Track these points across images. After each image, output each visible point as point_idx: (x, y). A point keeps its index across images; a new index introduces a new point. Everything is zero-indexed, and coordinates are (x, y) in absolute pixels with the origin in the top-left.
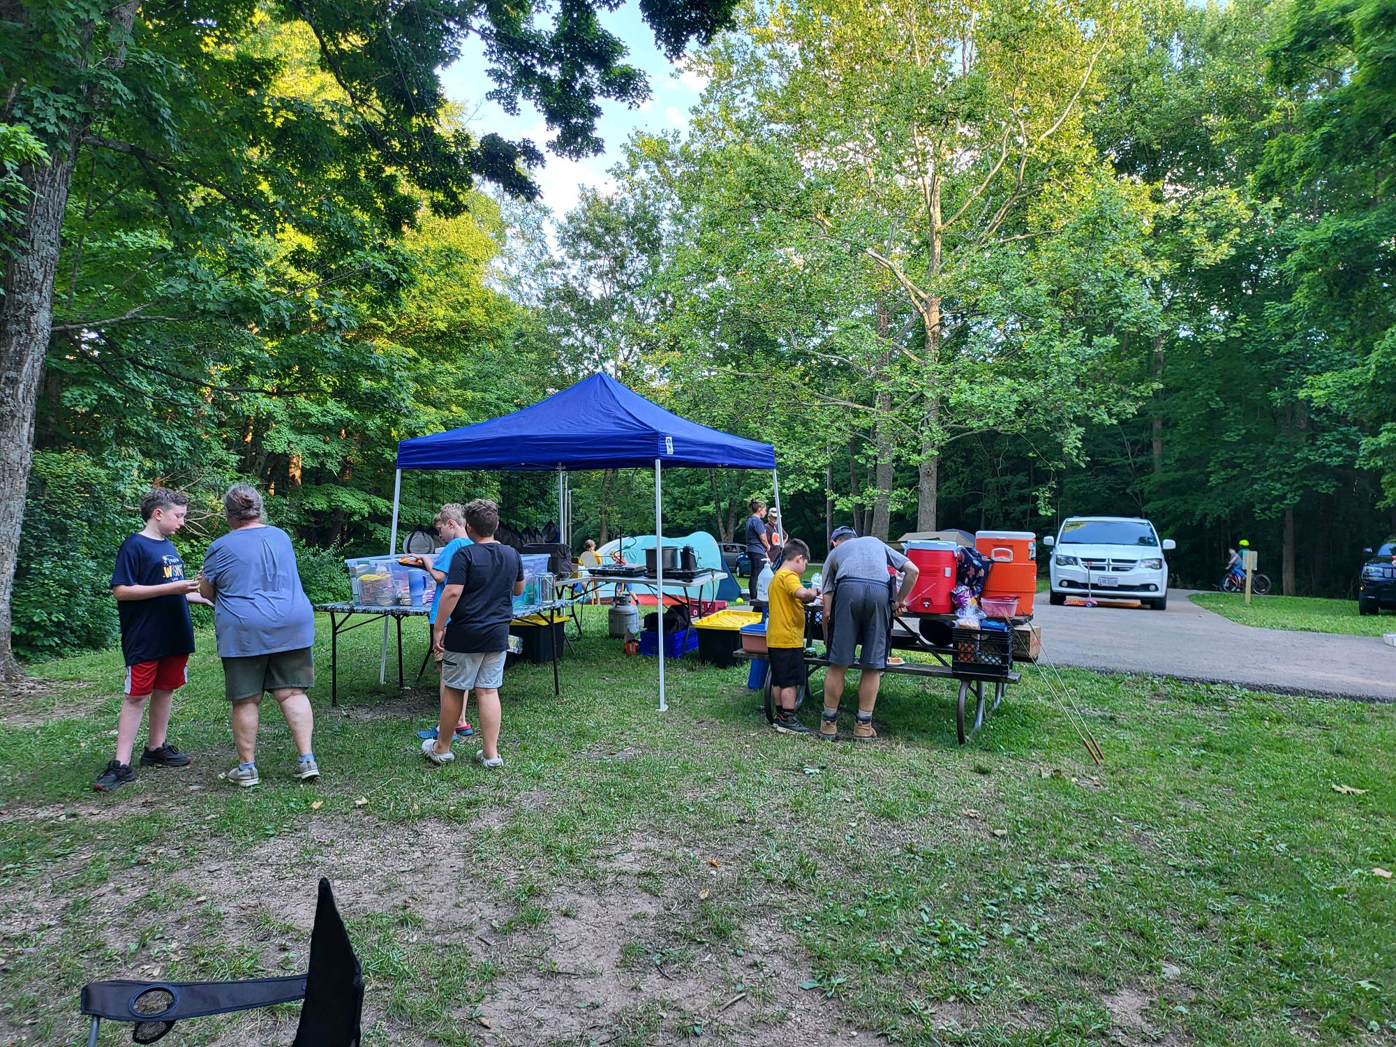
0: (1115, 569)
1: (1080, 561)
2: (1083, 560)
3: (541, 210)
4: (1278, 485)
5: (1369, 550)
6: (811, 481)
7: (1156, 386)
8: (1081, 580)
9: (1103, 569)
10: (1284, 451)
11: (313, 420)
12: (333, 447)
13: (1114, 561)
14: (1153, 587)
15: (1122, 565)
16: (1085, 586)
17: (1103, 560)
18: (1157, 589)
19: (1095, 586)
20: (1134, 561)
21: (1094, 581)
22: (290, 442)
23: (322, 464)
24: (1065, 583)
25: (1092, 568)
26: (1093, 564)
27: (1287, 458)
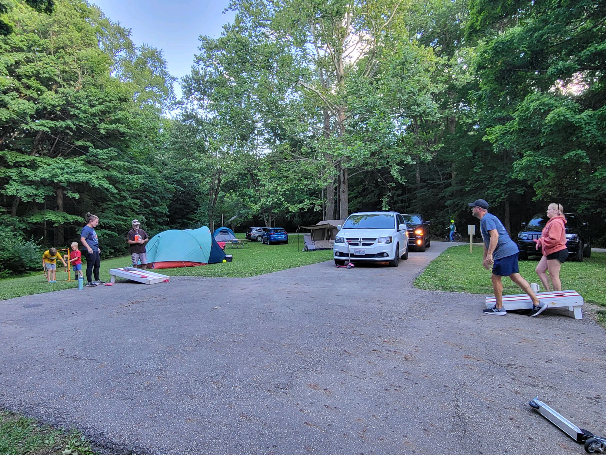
0: (364, 244)
1: (345, 240)
2: (347, 239)
3: (172, 78)
4: (498, 191)
5: (524, 223)
6: (281, 197)
7: (441, 145)
8: (345, 252)
9: (357, 244)
10: (501, 174)
11: (29, 179)
12: (40, 192)
13: (363, 239)
14: (385, 255)
15: (368, 242)
16: (347, 255)
17: (358, 239)
18: (388, 256)
19: (352, 255)
20: (375, 239)
21: (352, 252)
22: (17, 190)
23: (34, 200)
24: (338, 254)
25: (351, 244)
26: (352, 242)
27: (504, 177)
